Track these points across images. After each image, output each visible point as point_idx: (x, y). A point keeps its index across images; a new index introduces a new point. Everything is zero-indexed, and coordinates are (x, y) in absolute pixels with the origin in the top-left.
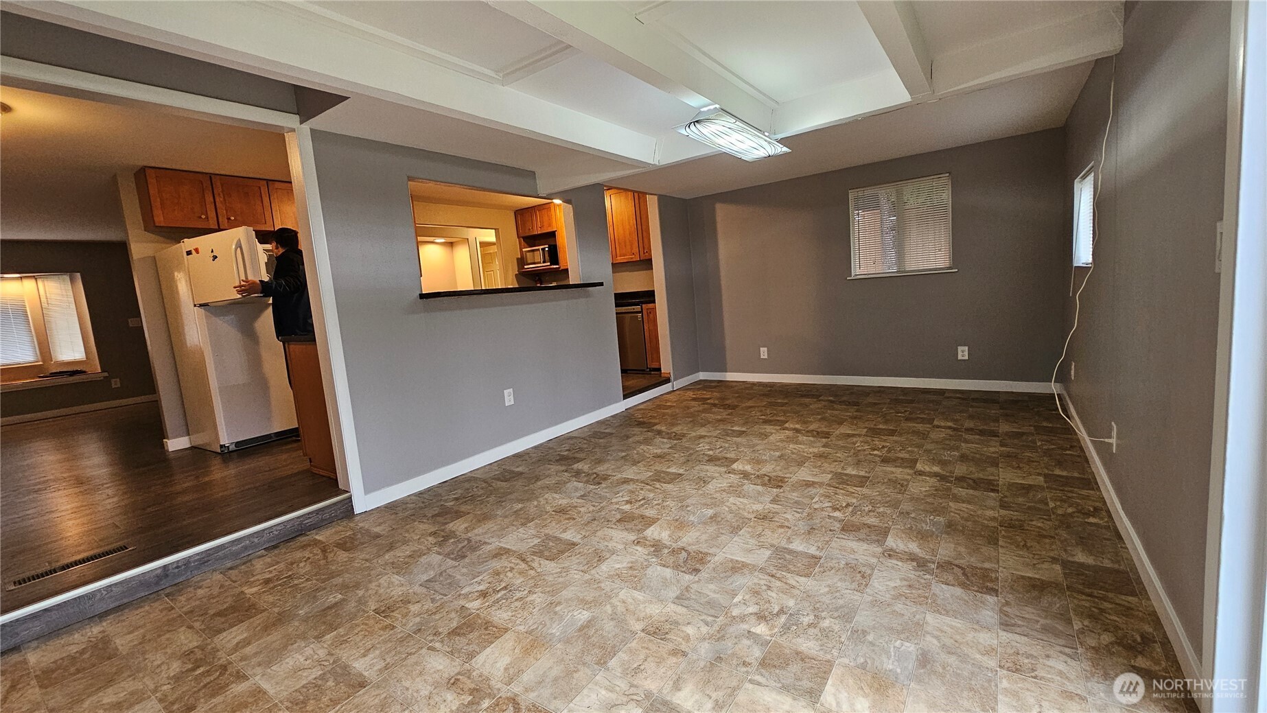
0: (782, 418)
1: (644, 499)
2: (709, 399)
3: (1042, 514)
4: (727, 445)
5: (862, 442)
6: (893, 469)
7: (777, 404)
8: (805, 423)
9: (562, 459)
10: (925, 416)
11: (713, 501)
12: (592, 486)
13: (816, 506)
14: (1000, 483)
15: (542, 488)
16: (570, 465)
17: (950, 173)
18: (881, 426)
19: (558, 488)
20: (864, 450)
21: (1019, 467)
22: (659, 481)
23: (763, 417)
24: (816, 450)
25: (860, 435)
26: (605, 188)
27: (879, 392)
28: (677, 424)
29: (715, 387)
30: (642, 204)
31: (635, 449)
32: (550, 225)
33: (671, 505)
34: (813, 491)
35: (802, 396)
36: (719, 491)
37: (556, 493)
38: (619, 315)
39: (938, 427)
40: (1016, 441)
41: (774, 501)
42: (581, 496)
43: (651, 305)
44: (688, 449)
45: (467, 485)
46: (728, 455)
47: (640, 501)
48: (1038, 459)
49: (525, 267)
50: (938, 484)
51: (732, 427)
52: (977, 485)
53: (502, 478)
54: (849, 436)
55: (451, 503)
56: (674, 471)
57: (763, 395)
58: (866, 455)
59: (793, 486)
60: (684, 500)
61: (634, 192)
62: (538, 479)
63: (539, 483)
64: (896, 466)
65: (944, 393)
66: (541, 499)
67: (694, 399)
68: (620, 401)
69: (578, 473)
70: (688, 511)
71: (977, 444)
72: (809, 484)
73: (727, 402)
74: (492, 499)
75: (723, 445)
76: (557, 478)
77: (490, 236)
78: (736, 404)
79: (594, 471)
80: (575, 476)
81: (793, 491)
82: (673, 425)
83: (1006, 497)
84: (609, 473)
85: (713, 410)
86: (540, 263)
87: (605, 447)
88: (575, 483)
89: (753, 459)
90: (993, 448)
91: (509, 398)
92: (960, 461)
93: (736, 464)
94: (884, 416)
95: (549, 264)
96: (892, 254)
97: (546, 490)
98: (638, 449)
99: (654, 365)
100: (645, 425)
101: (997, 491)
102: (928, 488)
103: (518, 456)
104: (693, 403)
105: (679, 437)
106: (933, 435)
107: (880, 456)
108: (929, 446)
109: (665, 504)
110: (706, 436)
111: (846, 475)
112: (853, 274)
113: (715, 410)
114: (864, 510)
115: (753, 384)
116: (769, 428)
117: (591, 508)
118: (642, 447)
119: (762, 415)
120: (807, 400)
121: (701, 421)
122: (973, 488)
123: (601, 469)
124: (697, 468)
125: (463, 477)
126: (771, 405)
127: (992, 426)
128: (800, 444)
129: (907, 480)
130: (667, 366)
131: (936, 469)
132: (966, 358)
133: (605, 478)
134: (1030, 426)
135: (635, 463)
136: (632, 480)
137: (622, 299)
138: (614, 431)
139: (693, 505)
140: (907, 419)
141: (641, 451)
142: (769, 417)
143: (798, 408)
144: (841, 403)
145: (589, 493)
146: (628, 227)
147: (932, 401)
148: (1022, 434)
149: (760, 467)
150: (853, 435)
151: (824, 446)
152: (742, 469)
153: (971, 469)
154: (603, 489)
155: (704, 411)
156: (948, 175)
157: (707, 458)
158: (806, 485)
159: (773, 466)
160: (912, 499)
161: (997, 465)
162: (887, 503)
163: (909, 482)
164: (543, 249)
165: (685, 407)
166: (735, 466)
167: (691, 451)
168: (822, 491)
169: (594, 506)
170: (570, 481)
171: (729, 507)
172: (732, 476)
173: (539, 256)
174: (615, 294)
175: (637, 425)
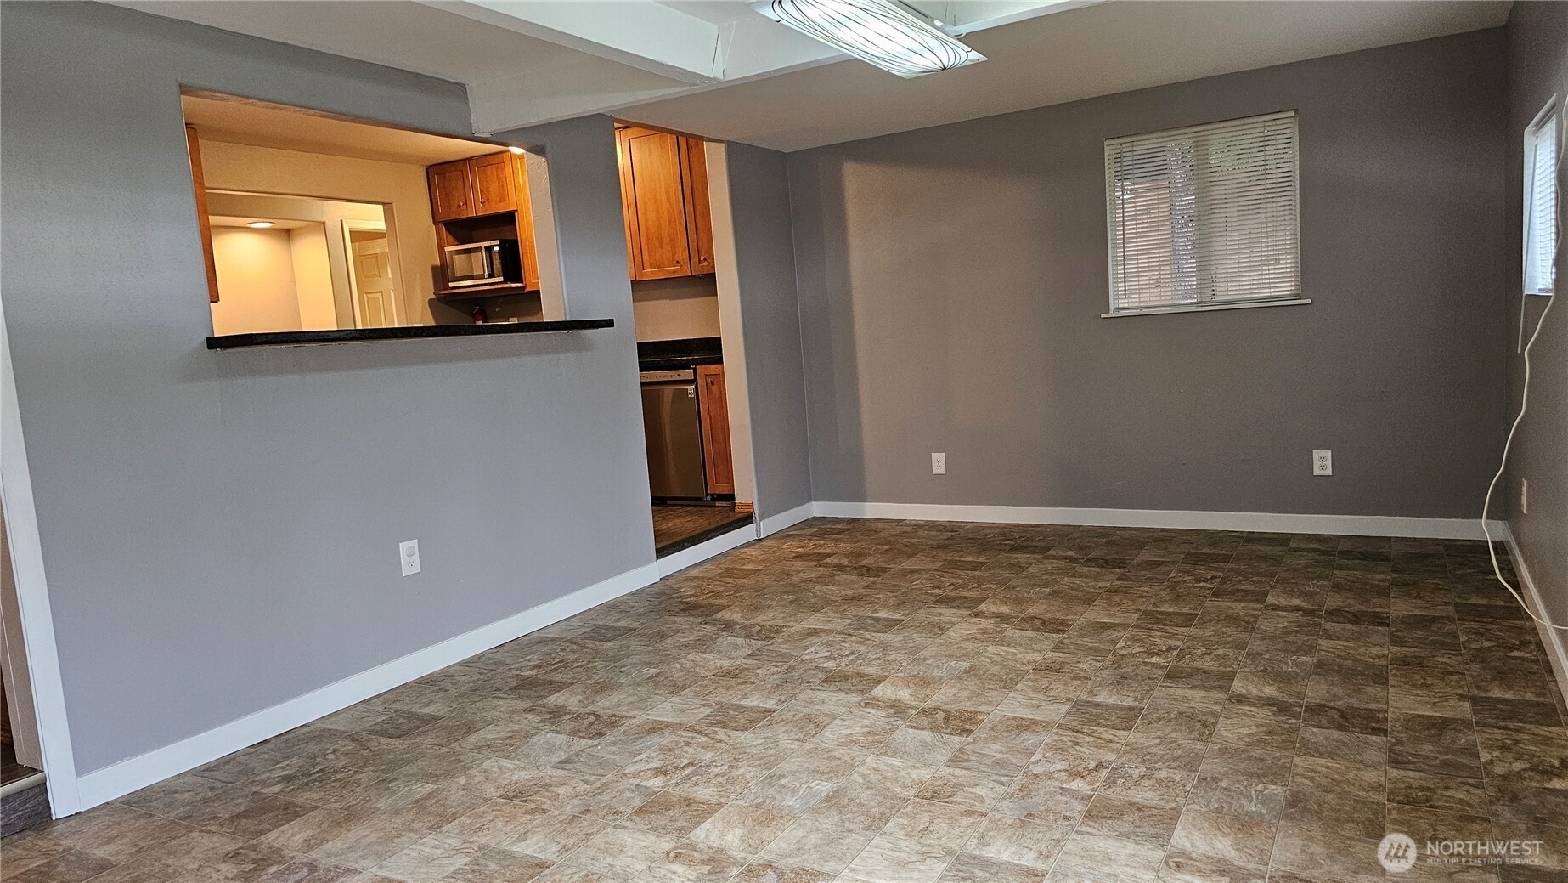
0: (973, 594)
1: (692, 764)
2: (829, 555)
3: (1466, 774)
4: (863, 648)
5: (1130, 639)
6: (1188, 693)
7: (964, 566)
8: (1019, 602)
9: (524, 686)
10: (1249, 587)
11: (834, 763)
12: (584, 742)
13: (1038, 770)
14: (1390, 716)
15: (478, 749)
16: (540, 698)
17: (1296, 111)
18: (1166, 608)
19: (511, 746)
20: (1134, 655)
21: (1425, 685)
22: (724, 725)
23: (936, 591)
24: (1038, 657)
25: (1125, 626)
26: (616, 125)
27: (1163, 540)
28: (764, 608)
29: (841, 531)
30: (694, 160)
31: (676, 659)
32: (502, 199)
33: (748, 775)
34: (1030, 739)
35: (1014, 549)
36: (845, 744)
37: (507, 757)
38: (646, 388)
39: (1274, 608)
40: (1420, 634)
41: (954, 761)
42: (560, 762)
43: (714, 368)
44: (785, 657)
45: (313, 748)
46: (866, 670)
47: (683, 768)
48: (1460, 669)
49: (451, 285)
50: (1272, 721)
51: (875, 611)
52: (1347, 720)
53: (392, 731)
54: (1104, 627)
55: (276, 789)
56: (755, 704)
57: (938, 547)
58: (1137, 666)
59: (992, 729)
60: (773, 764)
61: (678, 134)
62: (470, 729)
63: (472, 739)
64: (1194, 687)
65: (1289, 540)
66: (474, 772)
67: (799, 556)
68: (648, 562)
69: (556, 714)
70: (783, 786)
71: (1347, 639)
72: (1024, 726)
73: (865, 562)
74: (367, 776)
75: (856, 647)
76: (511, 727)
77: (372, 218)
78: (883, 565)
79: (591, 708)
80: (550, 721)
81: (993, 740)
82: (756, 609)
83: (1400, 743)
84: (623, 711)
85: (837, 578)
86: (482, 277)
87: (616, 658)
88: (549, 735)
89: (915, 676)
90: (1378, 648)
91: (409, 557)
92: (1315, 674)
93: (880, 687)
94: (1173, 586)
95: (501, 279)
96: (1191, 268)
97: (486, 752)
98: (684, 661)
99: (722, 489)
100: (698, 611)
101: (1385, 733)
102: (1254, 729)
103: (428, 683)
104: (799, 564)
105: (767, 633)
106: (1264, 625)
107: (1163, 667)
108: (1256, 646)
109: (735, 773)
110: (821, 631)
111: (1096, 705)
112: (1112, 307)
113: (841, 577)
114: (1130, 776)
115: (918, 526)
116: (947, 614)
117: (582, 787)
118: (691, 656)
119: (934, 588)
120: (1022, 557)
121: (813, 601)
122: (1340, 728)
123: (605, 704)
124: (802, 697)
125: (305, 730)
126: (953, 566)
127: (1376, 605)
128: (1009, 645)
129: (1213, 713)
130: (746, 491)
131: (1270, 690)
132: (1329, 472)
133: (613, 722)
134: (1447, 604)
135: (676, 689)
136: (668, 725)
137: (652, 355)
138: (635, 625)
139: (792, 773)
140: (1216, 594)
141: (689, 665)
142: (947, 592)
143: (1006, 574)
144: (1094, 561)
145: (577, 755)
146: (665, 205)
147: (1265, 558)
148: (1434, 619)
149: (928, 692)
150: (1113, 626)
151: (1055, 649)
152: (893, 697)
153: (1335, 689)
154: (609, 745)
155: (820, 580)
156: (1292, 114)
157: (822, 676)
158: (1018, 727)
159: (954, 691)
160: (1223, 751)
161: (1385, 682)
162: (1175, 760)
163: (1218, 717)
164: (489, 249)
165: (783, 572)
166: (878, 691)
167: (792, 662)
168: (1048, 738)
169: (587, 782)
170: (538, 731)
171: (864, 776)
172: (873, 711)
173: (479, 263)
174: (638, 343)
175: (683, 610)
